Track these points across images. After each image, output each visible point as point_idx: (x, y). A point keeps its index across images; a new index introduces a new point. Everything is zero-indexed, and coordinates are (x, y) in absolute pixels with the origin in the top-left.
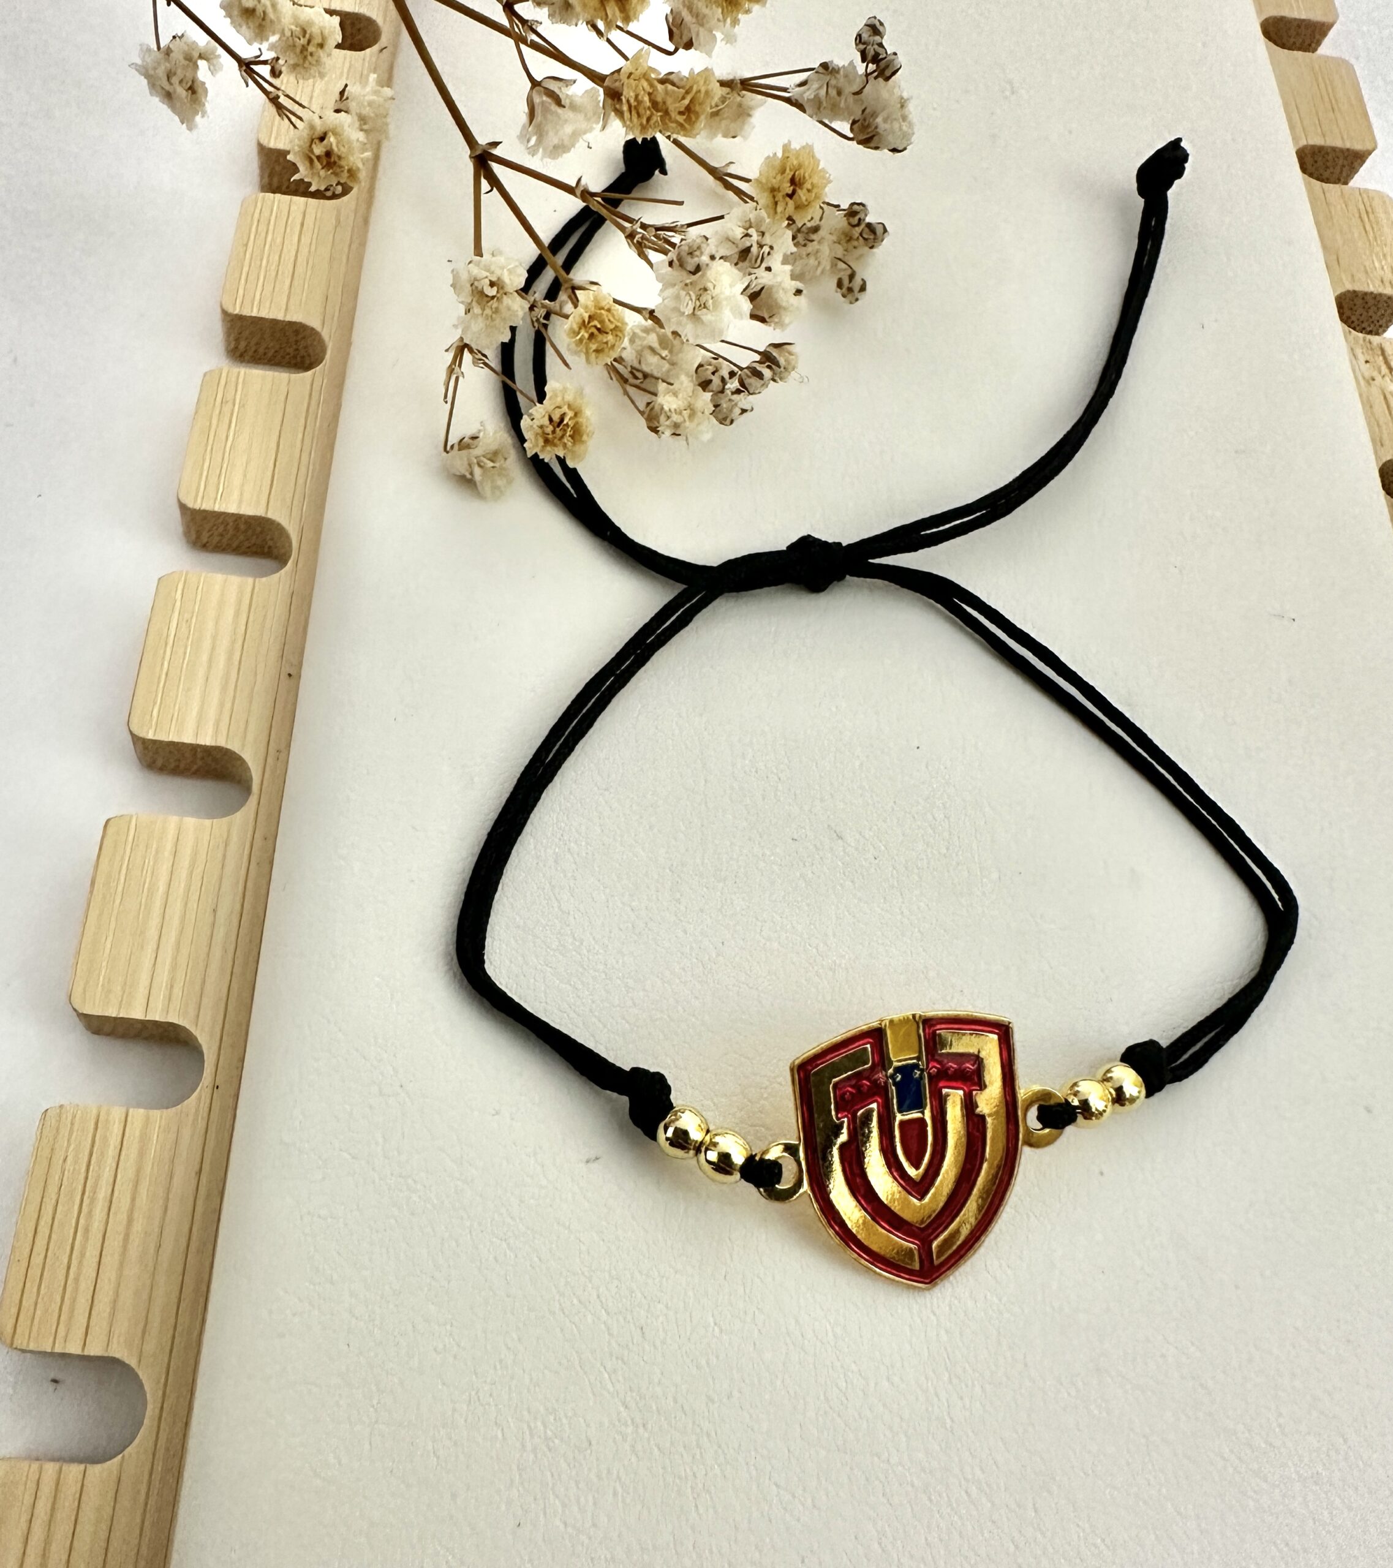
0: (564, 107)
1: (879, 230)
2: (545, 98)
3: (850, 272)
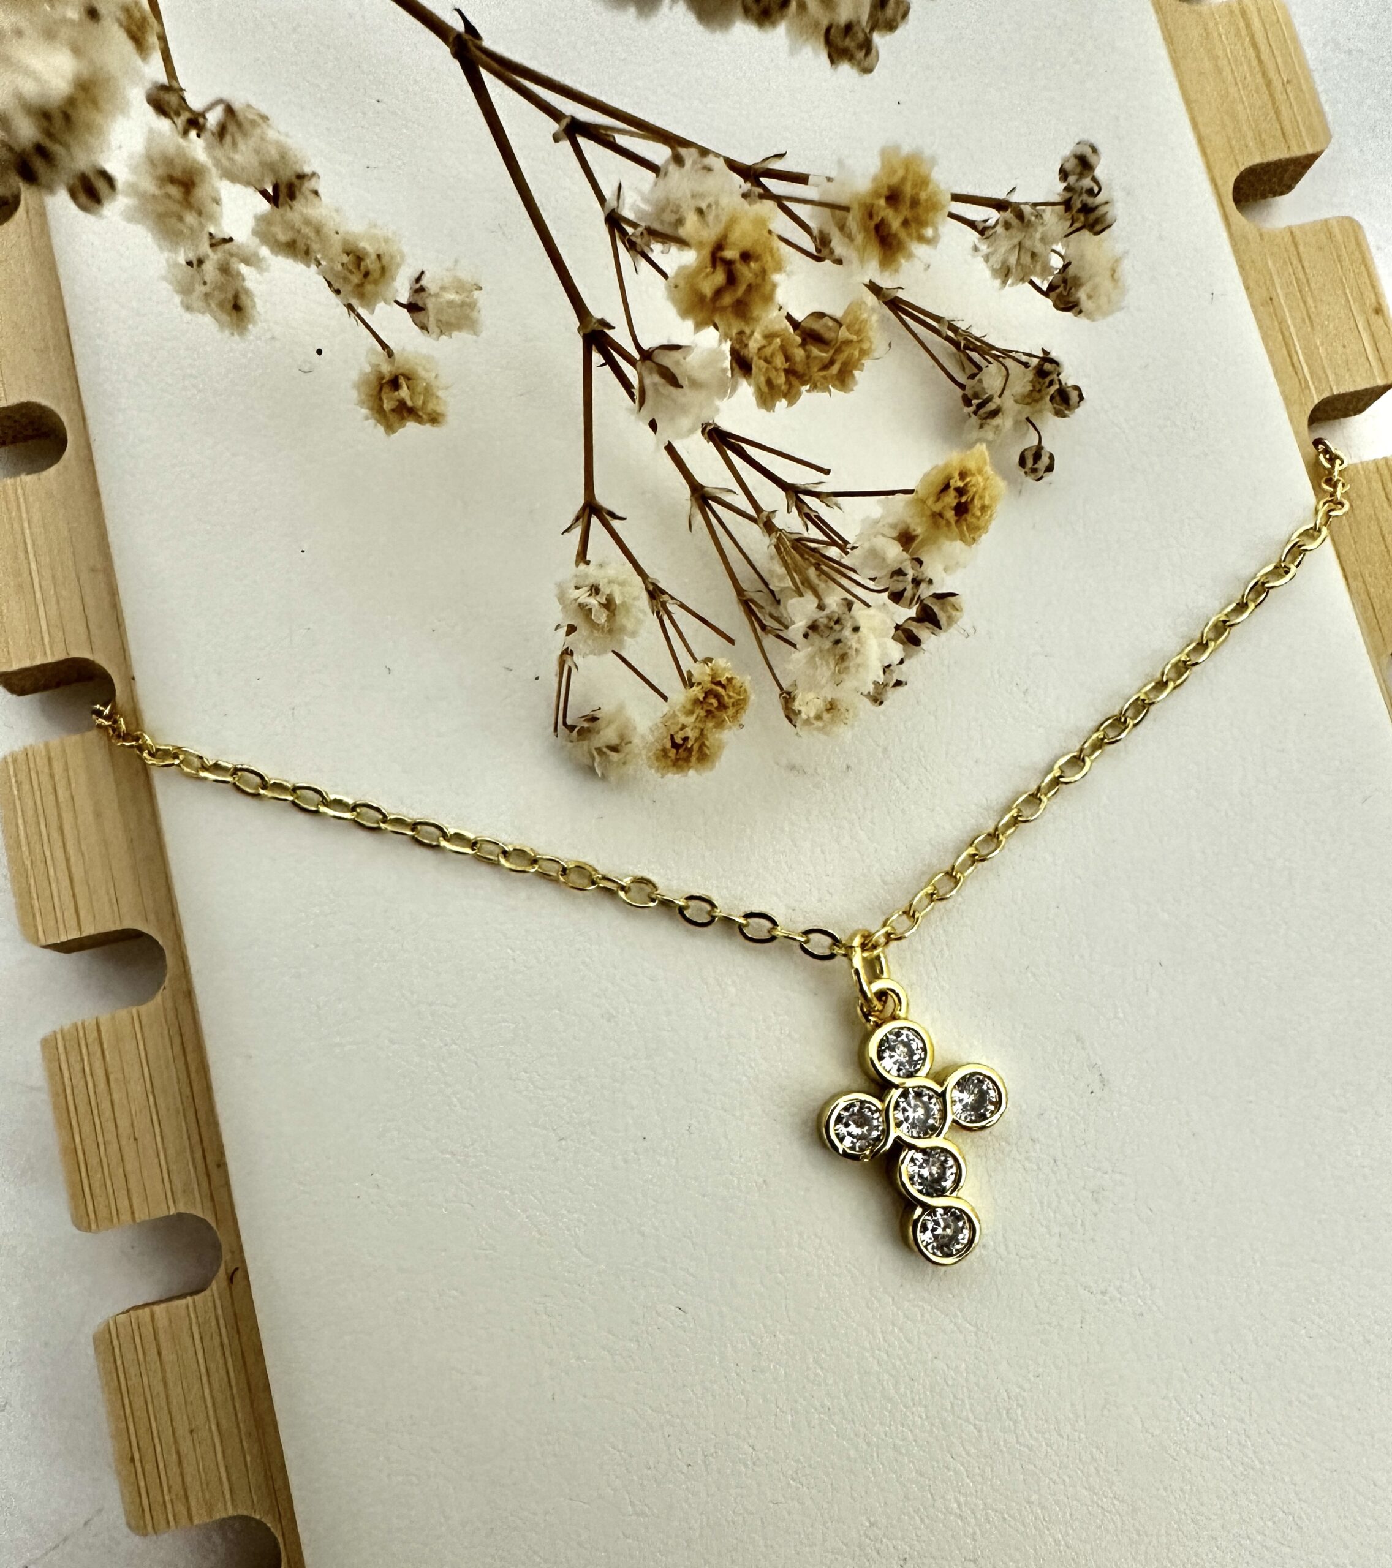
0: (681, 387)
1: (1074, 395)
2: (657, 379)
3: (1036, 443)
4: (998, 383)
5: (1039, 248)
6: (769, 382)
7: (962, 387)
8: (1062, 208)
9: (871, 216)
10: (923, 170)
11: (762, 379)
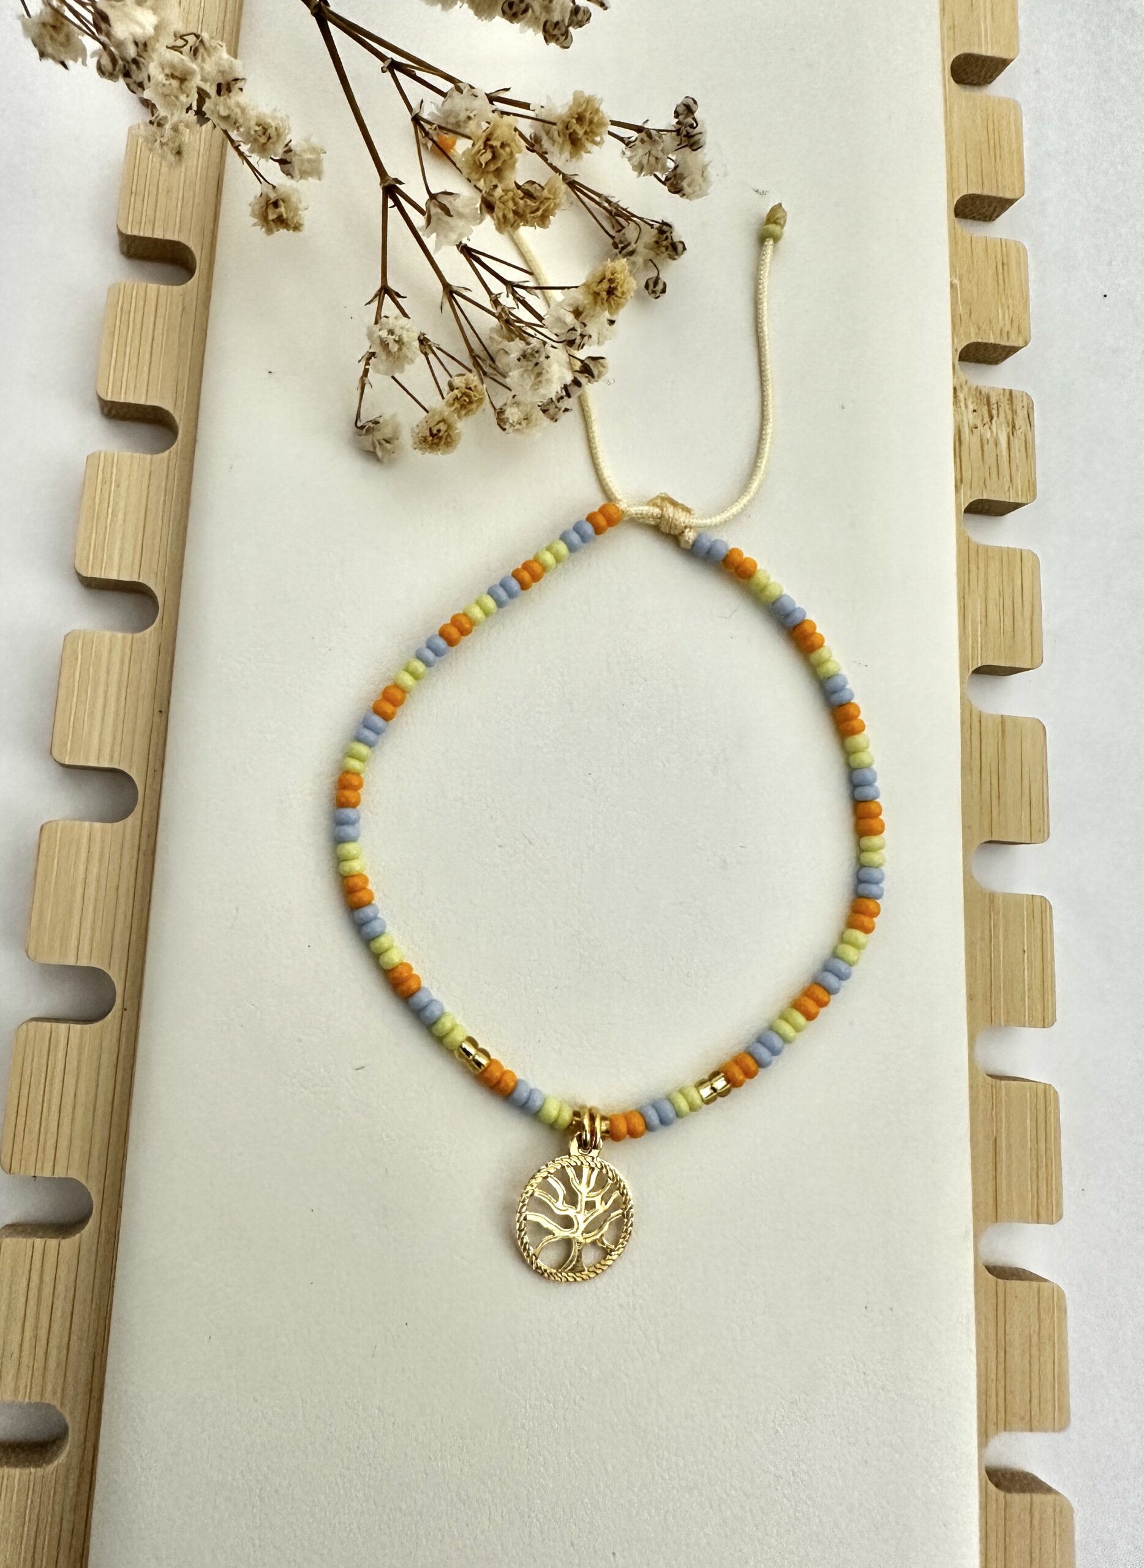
0: (452, 216)
2: (439, 210)
3: (656, 275)
4: (635, 235)
5: (660, 155)
6: (504, 216)
7: (612, 237)
8: (674, 134)
9: (567, 128)
10: (597, 106)
11: (500, 215)
